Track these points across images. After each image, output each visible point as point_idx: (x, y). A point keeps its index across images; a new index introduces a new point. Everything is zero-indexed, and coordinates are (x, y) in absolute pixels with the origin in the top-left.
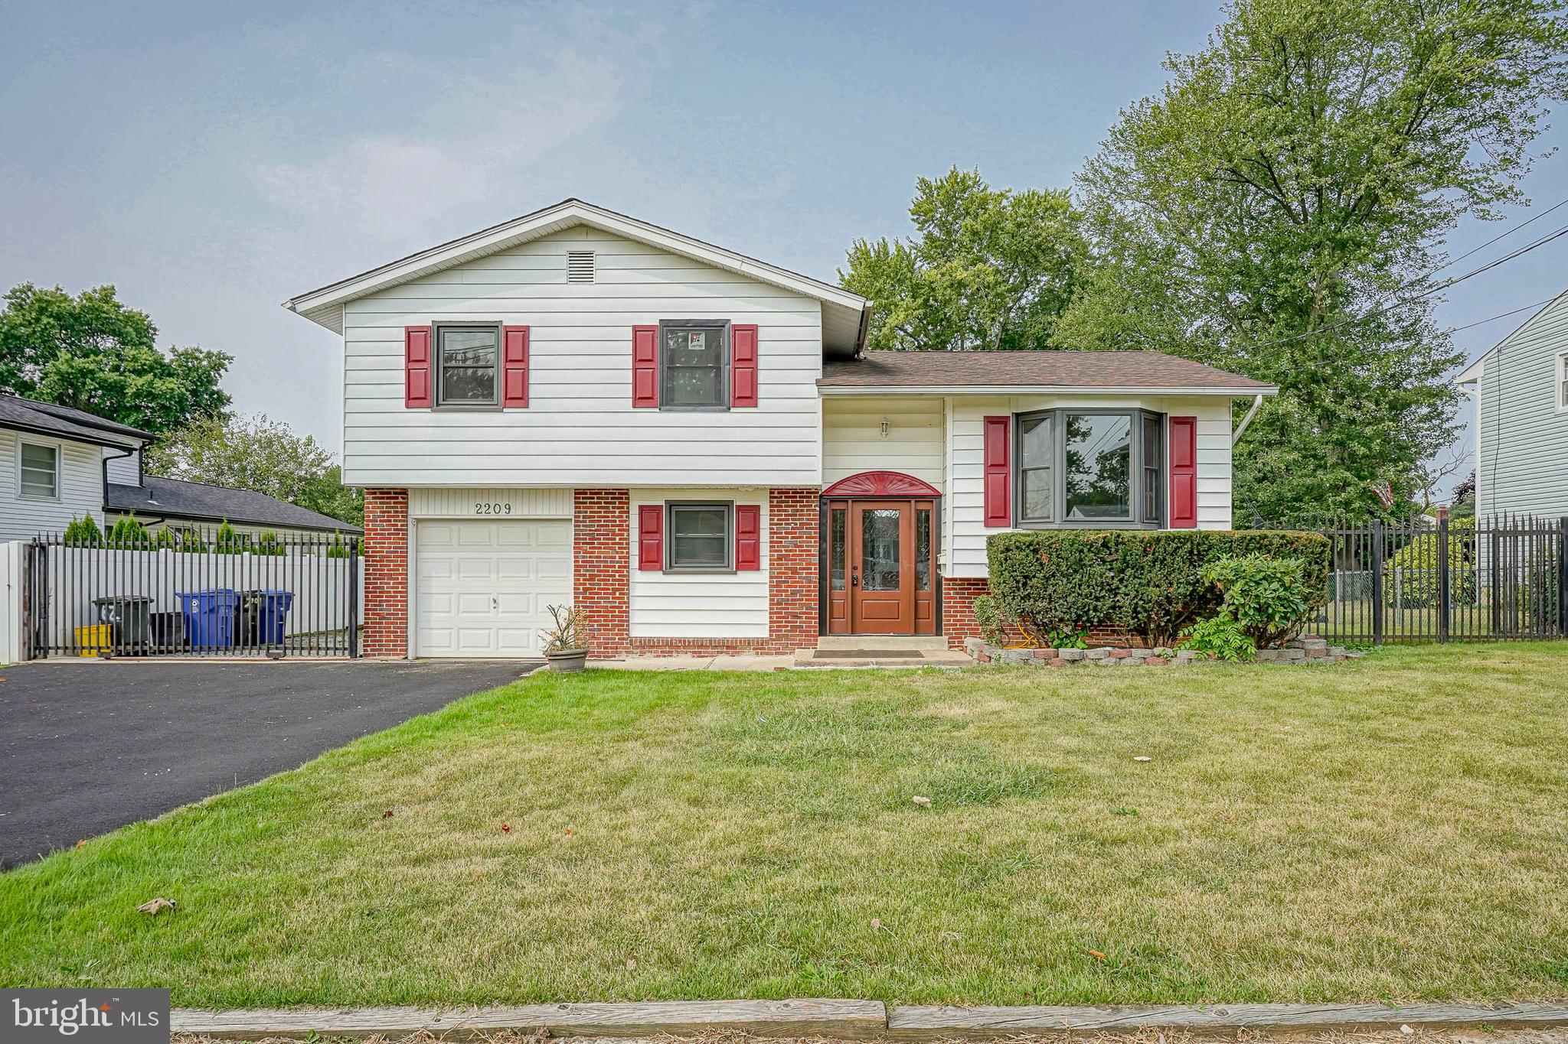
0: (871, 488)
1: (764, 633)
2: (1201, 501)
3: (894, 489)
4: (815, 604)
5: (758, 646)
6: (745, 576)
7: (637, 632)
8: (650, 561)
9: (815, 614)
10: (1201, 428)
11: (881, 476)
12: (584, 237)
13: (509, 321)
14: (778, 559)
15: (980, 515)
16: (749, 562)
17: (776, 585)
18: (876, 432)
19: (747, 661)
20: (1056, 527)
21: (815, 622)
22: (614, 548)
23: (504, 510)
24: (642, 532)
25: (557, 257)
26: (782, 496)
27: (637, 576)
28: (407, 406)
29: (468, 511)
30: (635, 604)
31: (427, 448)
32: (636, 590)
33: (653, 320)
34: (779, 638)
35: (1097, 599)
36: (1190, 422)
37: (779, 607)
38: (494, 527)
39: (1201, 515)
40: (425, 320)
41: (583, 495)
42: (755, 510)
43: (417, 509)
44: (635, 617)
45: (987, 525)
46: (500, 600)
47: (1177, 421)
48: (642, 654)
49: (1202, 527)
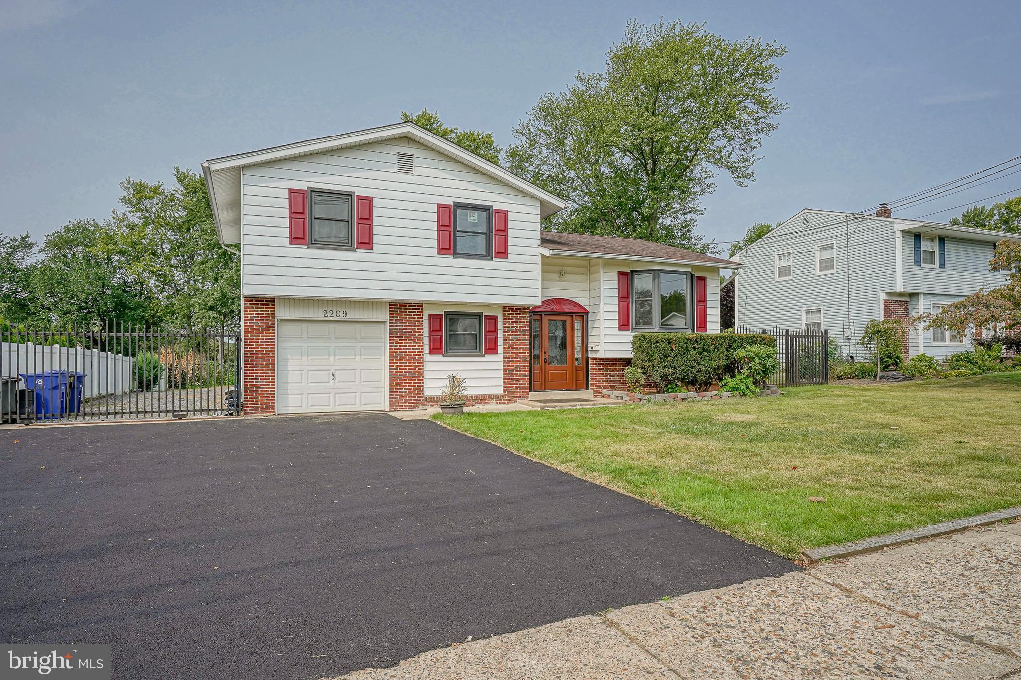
1: (500, 391)
2: (709, 319)
3: (566, 308)
4: (528, 373)
5: (498, 398)
6: (489, 357)
7: (428, 393)
8: (436, 349)
9: (528, 379)
10: (708, 282)
11: (559, 301)
12: (407, 145)
13: (360, 192)
14: (506, 348)
15: (616, 324)
16: (492, 349)
17: (507, 362)
18: (556, 276)
19: (492, 407)
20: (657, 331)
21: (527, 384)
22: (415, 341)
23: (342, 315)
24: (430, 332)
25: (391, 154)
26: (510, 311)
27: (428, 357)
28: (291, 243)
29: (318, 315)
30: (427, 375)
31: (304, 272)
32: (427, 366)
33: (449, 202)
34: (509, 393)
36: (704, 279)
37: (509, 375)
38: (332, 326)
39: (709, 326)
40: (302, 186)
41: (395, 307)
42: (495, 318)
43: (281, 313)
44: (427, 383)
45: (620, 329)
46: (336, 373)
47: (699, 279)
48: (432, 406)
49: (709, 332)
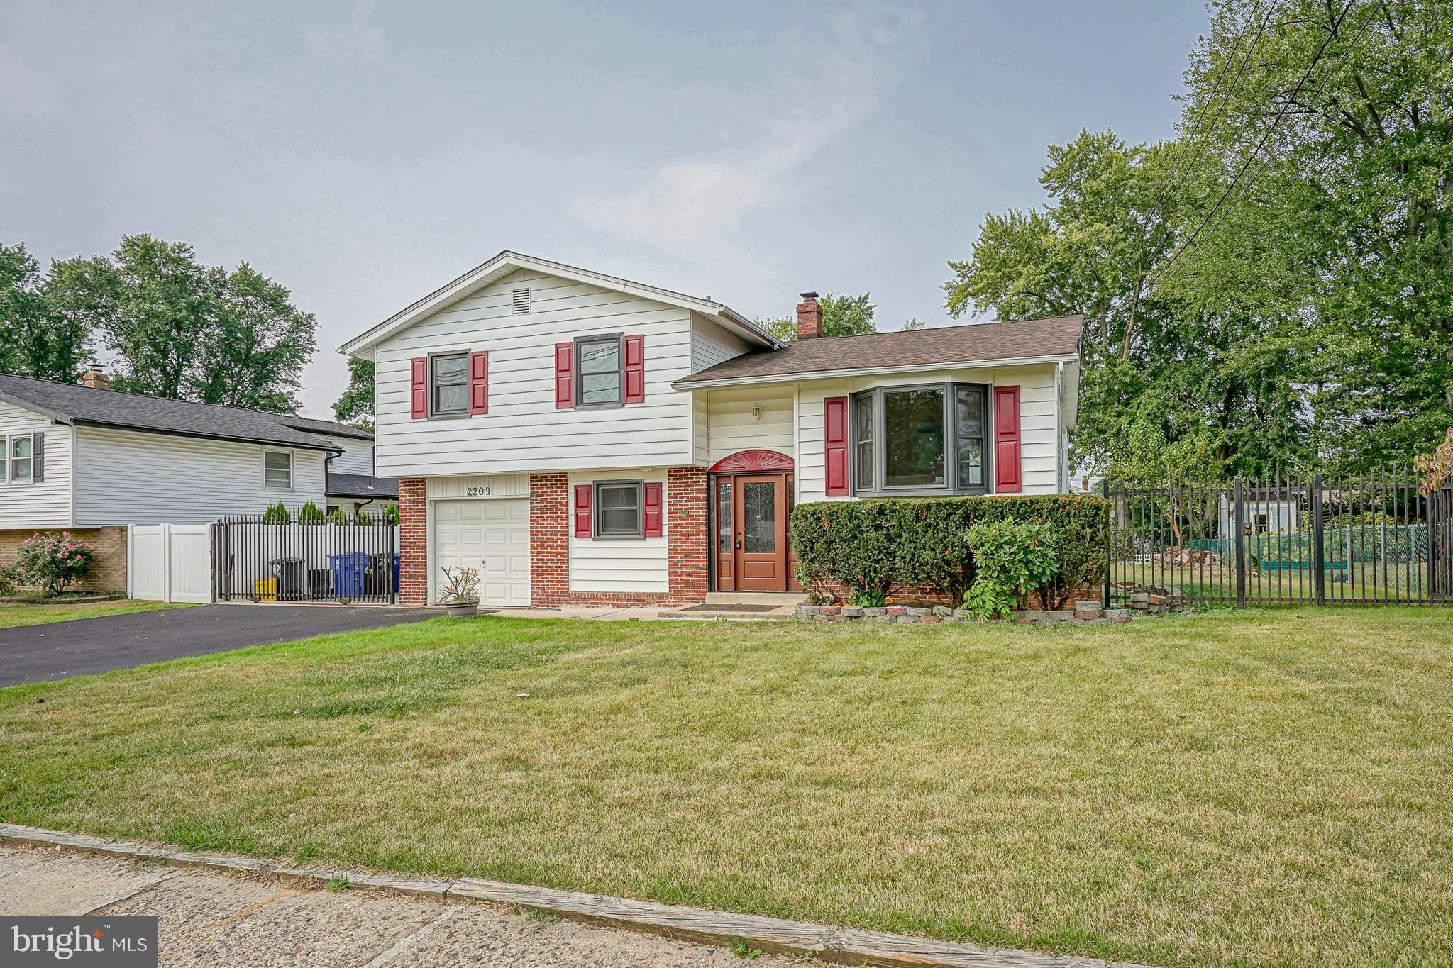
0: (747, 465)
1: (665, 589)
2: (1026, 466)
3: (766, 465)
4: (704, 565)
5: (660, 599)
6: (651, 541)
7: (575, 587)
8: (581, 530)
9: (704, 573)
10: (1024, 396)
11: (753, 454)
12: (522, 278)
13: (475, 348)
14: (675, 526)
15: (822, 486)
16: (653, 528)
17: (673, 548)
18: (750, 416)
19: (651, 612)
21: (704, 581)
22: (556, 521)
23: (486, 492)
24: (577, 506)
25: (505, 295)
26: (678, 474)
27: (575, 542)
28: (413, 418)
29: (463, 494)
30: (574, 565)
31: (425, 448)
32: (574, 554)
33: (569, 338)
34: (676, 593)
35: (877, 561)
36: (1014, 391)
37: (677, 569)
38: (483, 505)
39: (1026, 480)
40: (423, 353)
41: (537, 479)
42: (658, 486)
43: (433, 494)
44: (574, 576)
45: (827, 495)
46: (487, 560)
47: (1000, 391)
48: (577, 605)
49: (1028, 492)
